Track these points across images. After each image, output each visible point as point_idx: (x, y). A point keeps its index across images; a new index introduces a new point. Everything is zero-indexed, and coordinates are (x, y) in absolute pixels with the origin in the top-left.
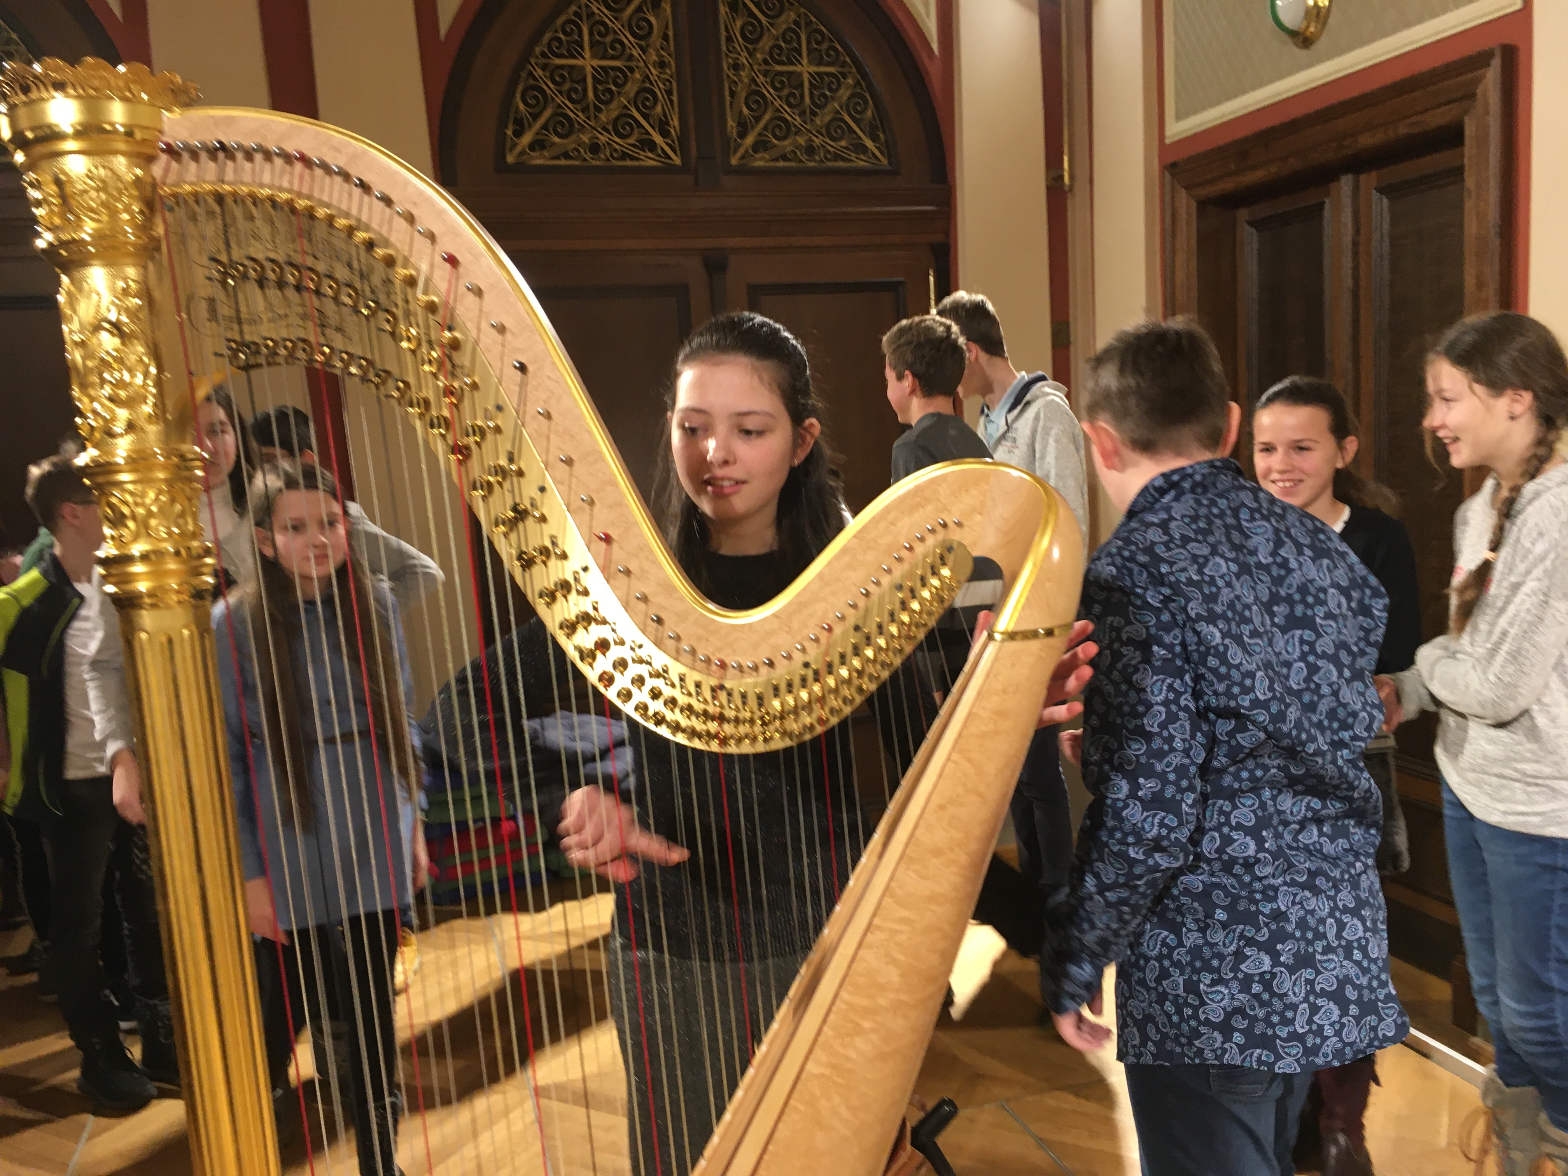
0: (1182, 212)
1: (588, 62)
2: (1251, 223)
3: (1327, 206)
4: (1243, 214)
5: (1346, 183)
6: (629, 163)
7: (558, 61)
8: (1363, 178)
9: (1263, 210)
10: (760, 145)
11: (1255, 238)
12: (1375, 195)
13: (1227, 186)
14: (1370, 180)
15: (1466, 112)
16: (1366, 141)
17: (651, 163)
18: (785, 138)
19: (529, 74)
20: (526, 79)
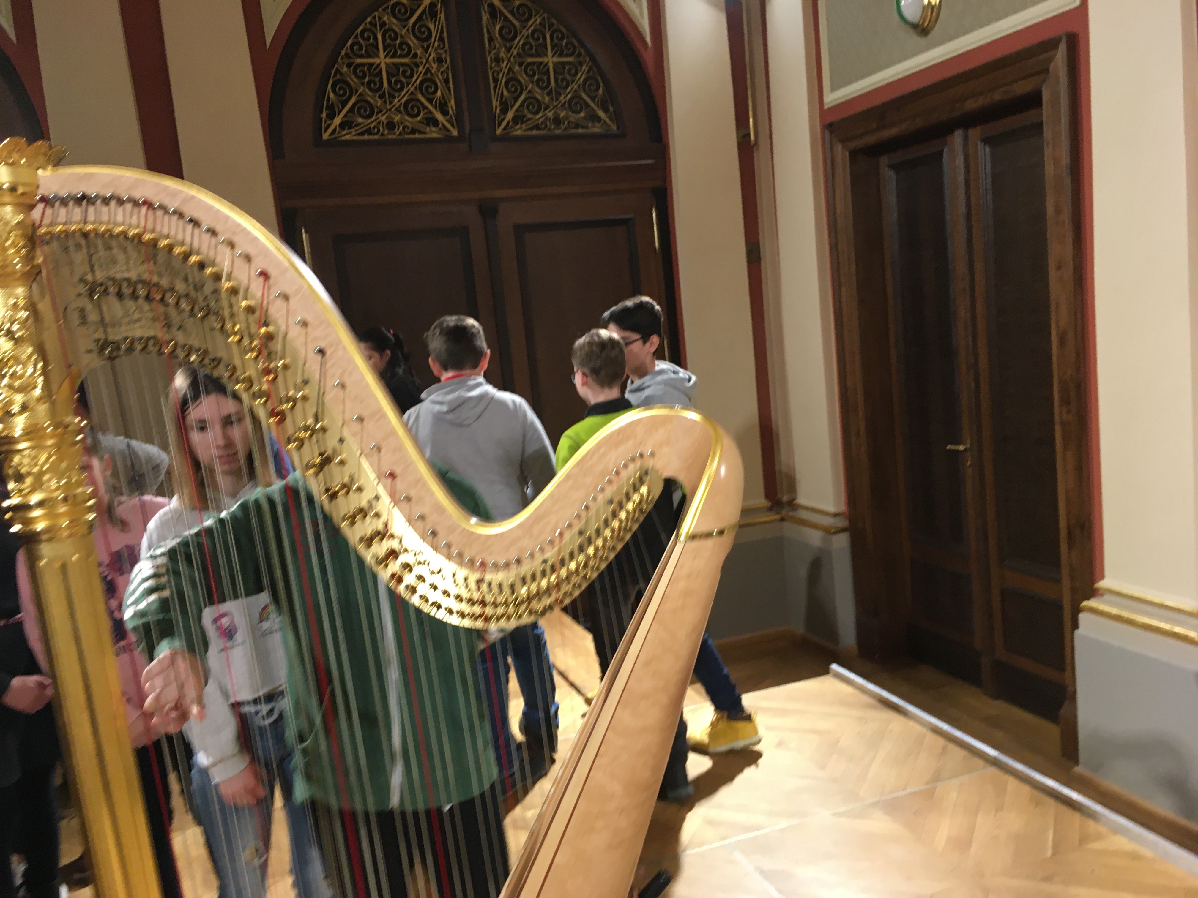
0: (839, 160)
1: (382, 60)
2: (889, 167)
3: (945, 153)
4: (884, 160)
5: (958, 136)
6: (417, 136)
7: (359, 61)
8: (970, 132)
9: (899, 156)
10: (518, 119)
11: (894, 177)
12: (980, 145)
13: (871, 139)
14: (975, 133)
15: (1044, 81)
16: (971, 105)
17: (435, 135)
18: (537, 112)
19: (337, 71)
20: (335, 75)
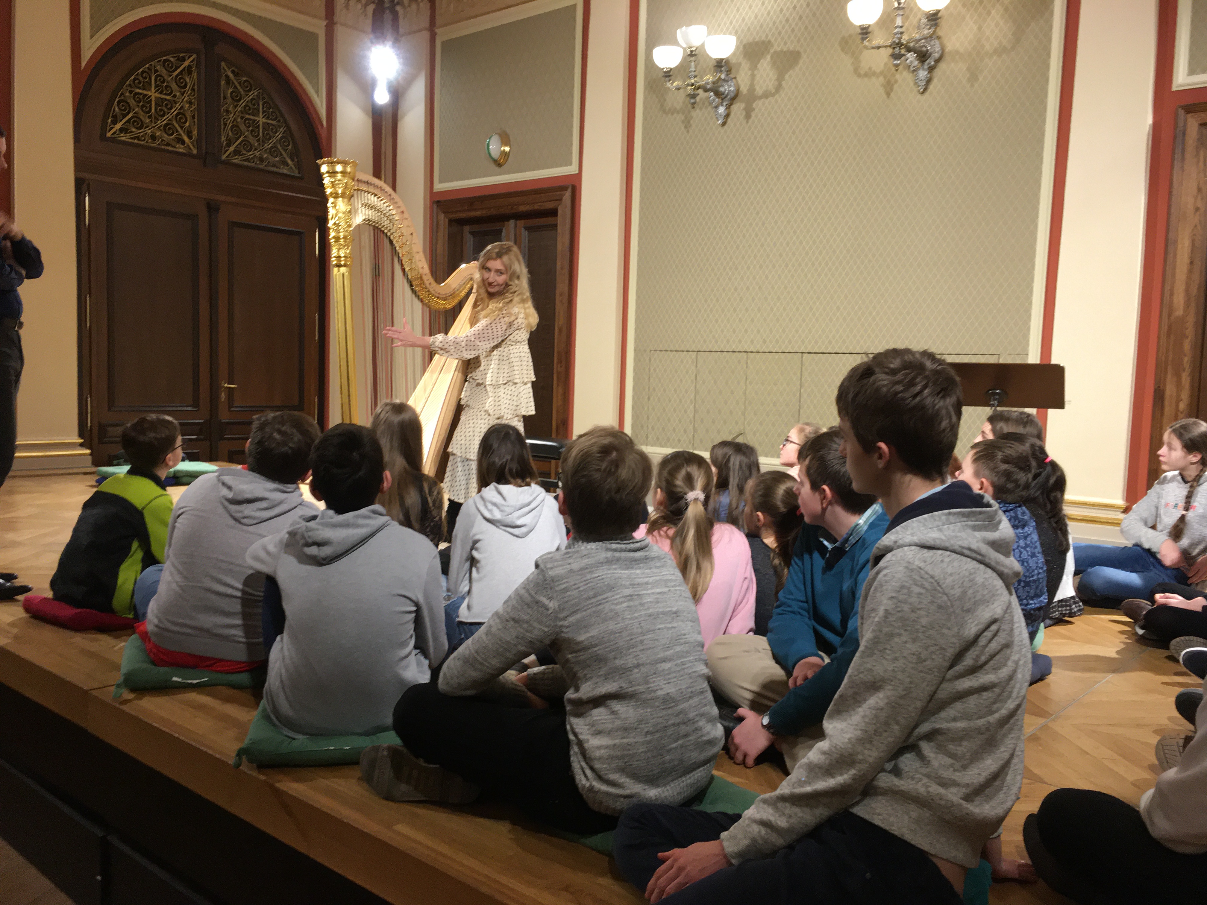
0: (441, 222)
1: (153, 94)
2: (471, 233)
3: (504, 230)
4: (467, 229)
5: (512, 223)
6: (170, 148)
7: (138, 91)
8: (518, 222)
9: (476, 228)
10: (237, 152)
11: (472, 239)
12: (523, 230)
13: (463, 215)
14: (521, 223)
17: (181, 150)
18: (249, 151)
19: (122, 94)
20: (120, 96)
